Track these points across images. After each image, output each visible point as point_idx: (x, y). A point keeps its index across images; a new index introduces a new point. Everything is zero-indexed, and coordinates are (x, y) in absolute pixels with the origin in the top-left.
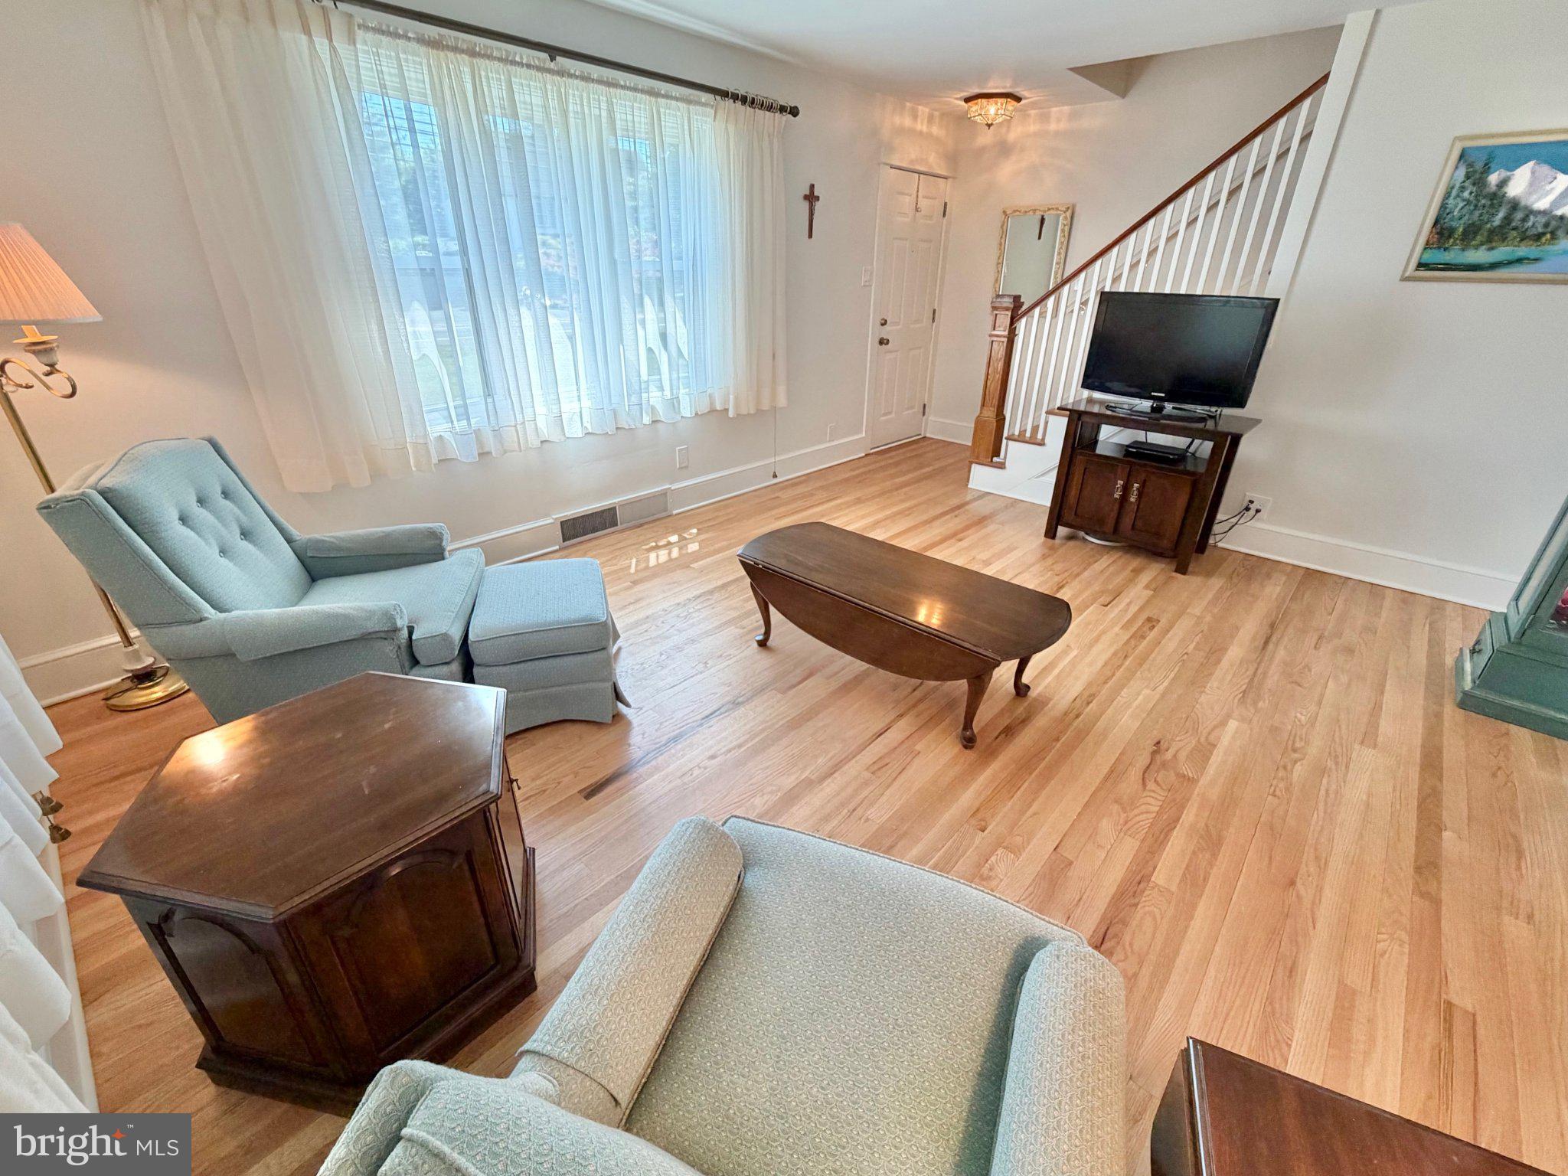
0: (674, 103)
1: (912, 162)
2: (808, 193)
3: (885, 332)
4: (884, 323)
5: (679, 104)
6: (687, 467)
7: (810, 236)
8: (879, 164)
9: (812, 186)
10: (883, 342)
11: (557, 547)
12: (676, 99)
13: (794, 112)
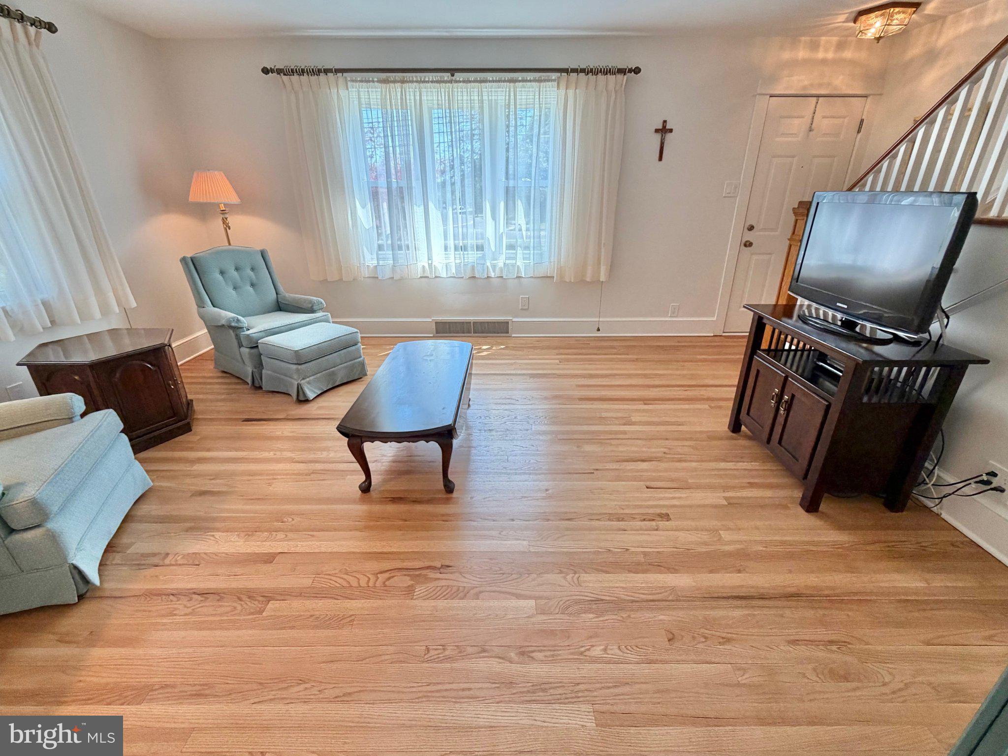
0: (529, 84)
1: (805, 88)
2: (661, 127)
3: (749, 236)
4: (751, 228)
5: (533, 84)
6: (527, 309)
7: (660, 159)
8: (755, 96)
9: (665, 122)
10: (748, 244)
11: (432, 335)
12: (530, 81)
13: (637, 71)
